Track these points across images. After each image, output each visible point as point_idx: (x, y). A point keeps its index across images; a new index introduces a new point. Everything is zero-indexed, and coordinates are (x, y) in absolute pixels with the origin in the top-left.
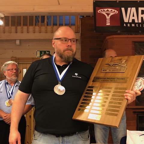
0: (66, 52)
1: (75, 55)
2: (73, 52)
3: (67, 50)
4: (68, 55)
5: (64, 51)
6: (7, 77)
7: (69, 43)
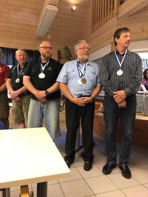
0: (47, 54)
1: (51, 56)
2: (50, 54)
3: (47, 53)
4: (48, 56)
5: (45, 53)
6: (79, 56)
7: (48, 49)
